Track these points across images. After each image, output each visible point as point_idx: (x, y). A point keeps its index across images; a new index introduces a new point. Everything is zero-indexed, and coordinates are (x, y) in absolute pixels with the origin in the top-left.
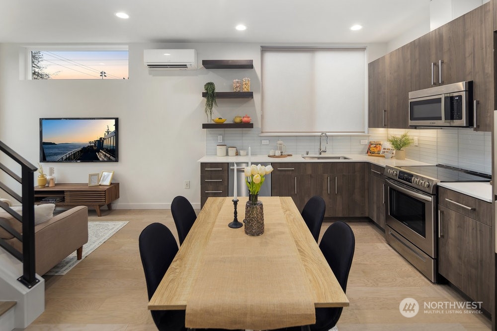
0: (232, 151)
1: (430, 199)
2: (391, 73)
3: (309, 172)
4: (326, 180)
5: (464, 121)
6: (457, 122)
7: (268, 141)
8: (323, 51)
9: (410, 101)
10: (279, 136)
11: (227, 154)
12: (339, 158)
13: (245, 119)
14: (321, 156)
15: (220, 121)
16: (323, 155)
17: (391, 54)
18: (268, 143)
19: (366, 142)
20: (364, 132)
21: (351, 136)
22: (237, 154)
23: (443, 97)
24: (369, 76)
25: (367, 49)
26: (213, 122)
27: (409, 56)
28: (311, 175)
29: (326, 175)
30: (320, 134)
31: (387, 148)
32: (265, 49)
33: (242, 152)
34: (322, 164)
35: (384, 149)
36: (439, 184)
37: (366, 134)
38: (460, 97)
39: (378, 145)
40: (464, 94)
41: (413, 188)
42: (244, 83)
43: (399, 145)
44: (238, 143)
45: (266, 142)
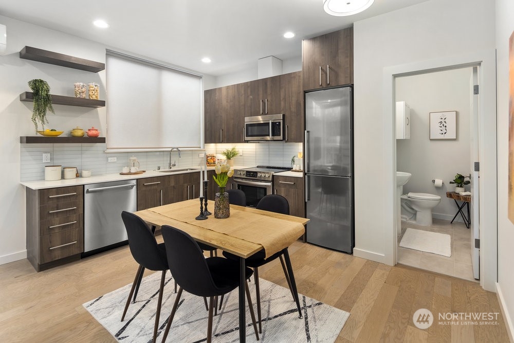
0: (70, 173)
1: (269, 184)
2: (227, 102)
3: (172, 184)
4: (186, 189)
5: (281, 137)
6: (276, 138)
7: (116, 158)
8: (170, 71)
9: (246, 123)
10: (128, 152)
11: (63, 177)
12: (187, 170)
13: (93, 133)
14: (171, 170)
15: (53, 133)
16: (173, 169)
17: (228, 87)
18: (116, 161)
19: (202, 155)
20: (200, 147)
21: (192, 151)
22: (78, 175)
23: (270, 122)
24: (205, 101)
25: (203, 78)
26: (39, 135)
27: (243, 92)
28: (174, 186)
29: (186, 185)
30: (171, 149)
31: (220, 159)
32: (110, 54)
33: (85, 173)
34: (183, 175)
35: (218, 160)
36: (274, 174)
37: (202, 148)
38: (280, 123)
39: (213, 157)
40: (281, 121)
41: (258, 180)
42: (91, 89)
43: (230, 156)
44: (76, 162)
45: (114, 159)
